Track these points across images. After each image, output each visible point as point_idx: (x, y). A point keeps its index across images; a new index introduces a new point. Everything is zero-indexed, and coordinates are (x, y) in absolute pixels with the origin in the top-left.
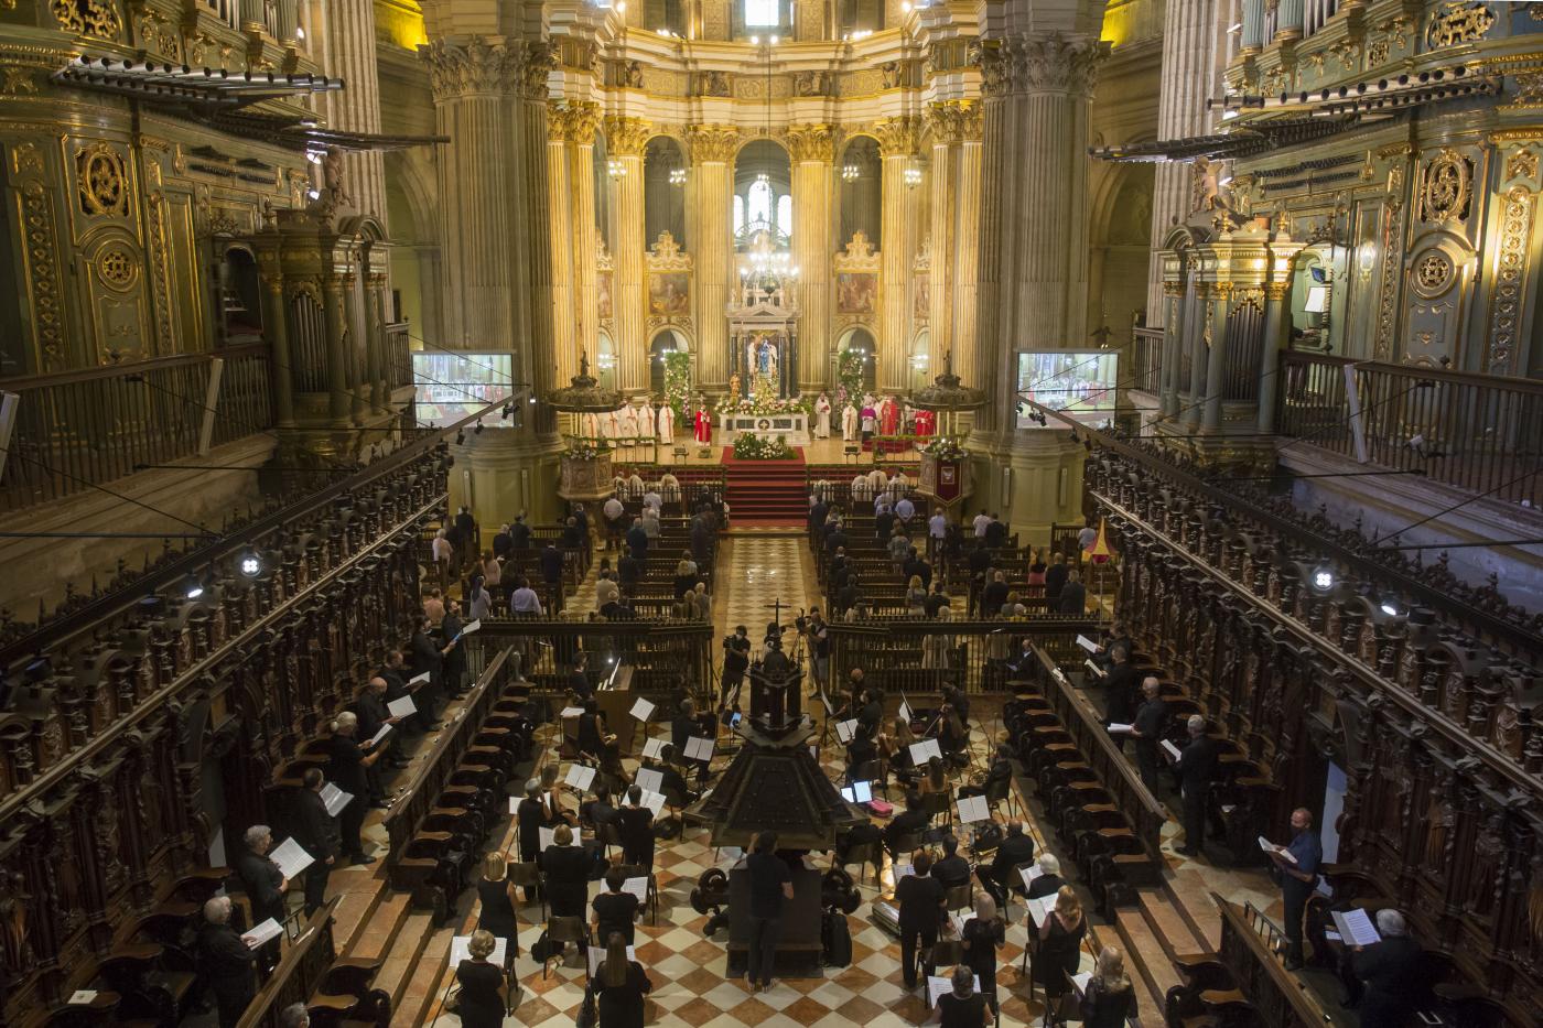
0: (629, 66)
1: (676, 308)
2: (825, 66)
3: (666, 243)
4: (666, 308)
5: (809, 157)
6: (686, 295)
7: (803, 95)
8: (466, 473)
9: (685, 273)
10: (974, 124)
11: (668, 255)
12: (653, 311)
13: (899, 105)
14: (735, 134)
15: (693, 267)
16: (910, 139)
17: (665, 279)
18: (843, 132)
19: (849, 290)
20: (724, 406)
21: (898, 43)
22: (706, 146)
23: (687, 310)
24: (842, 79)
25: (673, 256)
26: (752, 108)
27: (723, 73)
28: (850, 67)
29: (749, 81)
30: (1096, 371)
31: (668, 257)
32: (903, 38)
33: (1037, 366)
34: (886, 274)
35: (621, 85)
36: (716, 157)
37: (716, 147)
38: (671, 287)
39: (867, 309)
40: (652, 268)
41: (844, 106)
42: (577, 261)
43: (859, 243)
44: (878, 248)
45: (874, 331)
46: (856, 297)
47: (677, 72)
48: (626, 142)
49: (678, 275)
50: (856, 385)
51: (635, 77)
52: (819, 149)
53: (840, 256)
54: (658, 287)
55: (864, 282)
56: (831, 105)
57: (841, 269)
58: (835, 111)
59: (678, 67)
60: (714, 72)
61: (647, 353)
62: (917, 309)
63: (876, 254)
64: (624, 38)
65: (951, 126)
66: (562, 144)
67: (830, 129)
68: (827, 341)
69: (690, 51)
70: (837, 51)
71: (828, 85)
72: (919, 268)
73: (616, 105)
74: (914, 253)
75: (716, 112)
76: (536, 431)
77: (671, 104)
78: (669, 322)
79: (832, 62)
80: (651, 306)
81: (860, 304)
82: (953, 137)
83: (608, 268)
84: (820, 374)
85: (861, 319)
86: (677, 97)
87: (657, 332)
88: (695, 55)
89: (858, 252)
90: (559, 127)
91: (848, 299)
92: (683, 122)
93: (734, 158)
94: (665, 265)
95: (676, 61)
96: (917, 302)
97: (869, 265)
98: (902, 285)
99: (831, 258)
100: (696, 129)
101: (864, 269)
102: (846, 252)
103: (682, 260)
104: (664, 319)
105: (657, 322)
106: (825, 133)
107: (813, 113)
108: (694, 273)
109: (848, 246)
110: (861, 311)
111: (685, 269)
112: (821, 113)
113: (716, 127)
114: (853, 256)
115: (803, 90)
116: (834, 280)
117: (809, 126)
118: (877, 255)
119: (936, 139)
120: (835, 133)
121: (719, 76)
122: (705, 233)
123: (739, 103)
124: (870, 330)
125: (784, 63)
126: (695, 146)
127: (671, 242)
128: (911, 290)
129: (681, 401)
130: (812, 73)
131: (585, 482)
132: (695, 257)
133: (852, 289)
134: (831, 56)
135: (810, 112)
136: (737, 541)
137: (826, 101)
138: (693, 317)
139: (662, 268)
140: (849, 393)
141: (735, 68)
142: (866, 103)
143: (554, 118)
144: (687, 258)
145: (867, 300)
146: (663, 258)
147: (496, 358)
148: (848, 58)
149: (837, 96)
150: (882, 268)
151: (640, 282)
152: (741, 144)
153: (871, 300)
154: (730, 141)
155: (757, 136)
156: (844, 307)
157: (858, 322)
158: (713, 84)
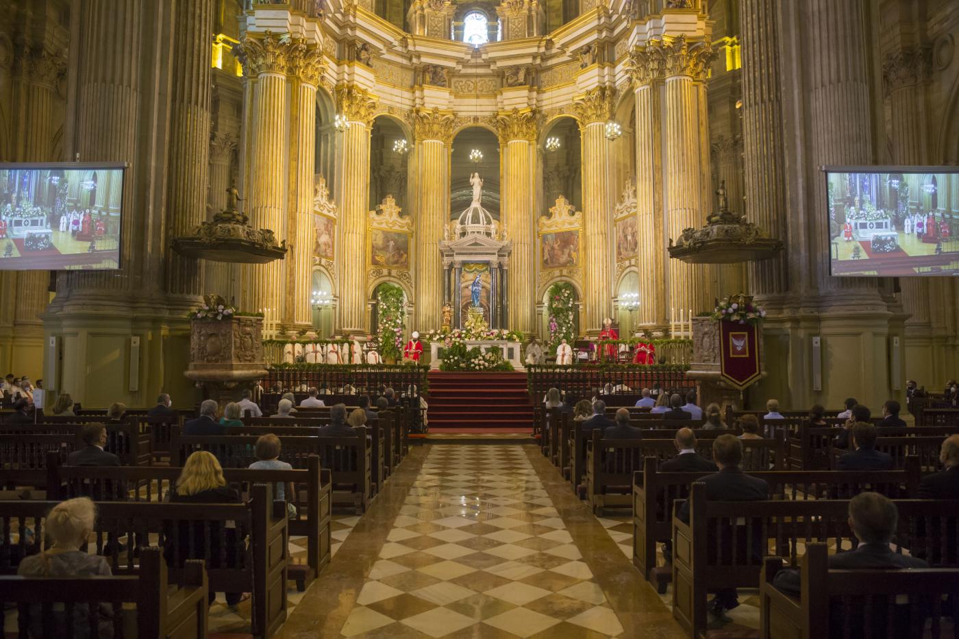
0: (359, 45)
1: (396, 262)
2: (529, 60)
3: (390, 205)
4: (387, 262)
5: (516, 136)
6: (406, 252)
7: (510, 85)
8: (53, 339)
9: (406, 235)
10: (676, 59)
11: (391, 215)
12: (375, 262)
13: (596, 79)
14: (452, 117)
15: (413, 228)
16: (606, 106)
17: (387, 236)
18: (544, 117)
19: (553, 248)
20: (436, 334)
21: (596, 23)
22: (427, 126)
23: (406, 265)
24: (543, 75)
25: (395, 217)
26: (467, 101)
27: (443, 68)
28: (550, 63)
29: (464, 80)
30: (934, 195)
31: (390, 216)
32: (599, 19)
33: (853, 190)
34: (589, 225)
35: (351, 60)
36: (435, 135)
37: (436, 127)
38: (392, 243)
39: (570, 262)
40: (375, 224)
41: (545, 96)
42: (293, 187)
43: (561, 205)
44: (579, 208)
45: (577, 282)
46: (560, 253)
47: (403, 67)
48: (354, 109)
49: (399, 234)
50: (567, 317)
51: (364, 55)
52: (525, 130)
53: (544, 220)
54: (380, 242)
55: (566, 239)
56: (535, 94)
57: (545, 230)
58: (538, 101)
59: (405, 62)
60: (436, 67)
61: (367, 299)
62: (619, 253)
63: (577, 213)
64: (354, 17)
65: (653, 65)
66: (284, 78)
67: (534, 112)
68: (533, 294)
69: (415, 45)
70: (539, 47)
71: (533, 77)
72: (620, 216)
73: (346, 76)
74: (615, 205)
75: (436, 98)
76: (165, 289)
77: (397, 91)
78: (389, 274)
79: (534, 56)
80: (373, 258)
81: (564, 259)
82: (656, 74)
83: (331, 214)
84: (528, 324)
85: (565, 272)
86: (402, 86)
87: (377, 282)
88: (418, 48)
89: (560, 214)
90: (282, 61)
91: (553, 257)
92: (407, 108)
93: (451, 139)
94: (387, 223)
95: (402, 56)
96: (619, 247)
97: (571, 224)
98: (605, 234)
99: (536, 222)
100: (418, 111)
101: (566, 228)
102: (549, 215)
103: (404, 222)
104: (385, 272)
105: (378, 273)
106: (530, 114)
107: (518, 100)
108: (415, 234)
109: (551, 210)
110: (564, 265)
111: (406, 229)
112: (526, 100)
113: (436, 110)
114: (556, 218)
115: (510, 81)
116: (539, 241)
117: (516, 111)
118: (578, 215)
119: (638, 82)
120: (538, 116)
121: (439, 69)
122: (424, 199)
123: (456, 97)
124: (573, 282)
125: (494, 60)
126: (417, 127)
127: (393, 204)
128: (612, 238)
129: (393, 333)
130: (517, 69)
131: (216, 353)
132: (415, 221)
133: (556, 246)
134: (534, 50)
135: (516, 99)
136: (436, 447)
137: (531, 90)
138: (412, 272)
139: (384, 226)
140: (560, 326)
141: (452, 64)
142: (564, 90)
143: (278, 52)
144: (407, 220)
145: (569, 255)
146: (385, 217)
147: (102, 174)
148: (548, 53)
149: (539, 88)
150: (584, 225)
151: (362, 232)
152: (457, 129)
153: (574, 255)
154: (448, 123)
155: (471, 124)
156: (549, 263)
157: (561, 276)
158: (433, 75)
